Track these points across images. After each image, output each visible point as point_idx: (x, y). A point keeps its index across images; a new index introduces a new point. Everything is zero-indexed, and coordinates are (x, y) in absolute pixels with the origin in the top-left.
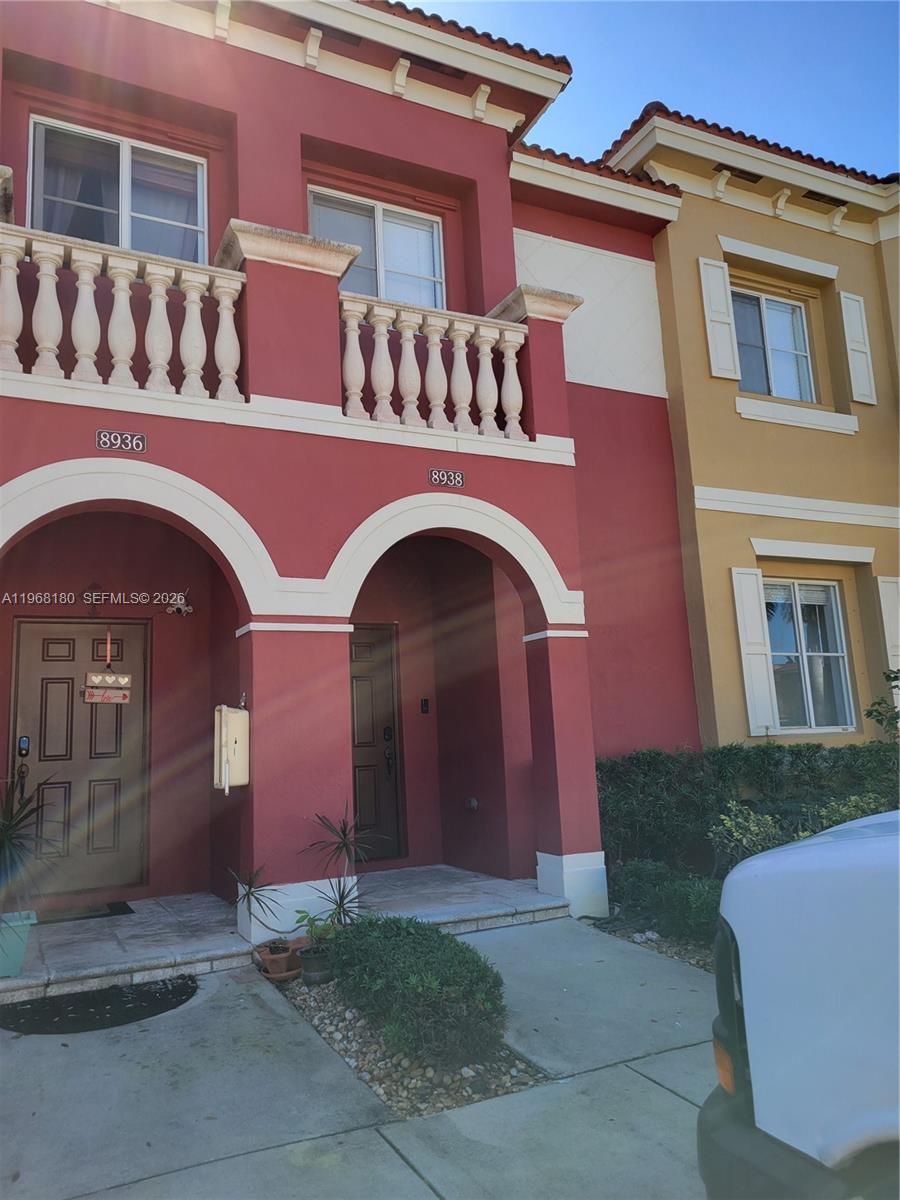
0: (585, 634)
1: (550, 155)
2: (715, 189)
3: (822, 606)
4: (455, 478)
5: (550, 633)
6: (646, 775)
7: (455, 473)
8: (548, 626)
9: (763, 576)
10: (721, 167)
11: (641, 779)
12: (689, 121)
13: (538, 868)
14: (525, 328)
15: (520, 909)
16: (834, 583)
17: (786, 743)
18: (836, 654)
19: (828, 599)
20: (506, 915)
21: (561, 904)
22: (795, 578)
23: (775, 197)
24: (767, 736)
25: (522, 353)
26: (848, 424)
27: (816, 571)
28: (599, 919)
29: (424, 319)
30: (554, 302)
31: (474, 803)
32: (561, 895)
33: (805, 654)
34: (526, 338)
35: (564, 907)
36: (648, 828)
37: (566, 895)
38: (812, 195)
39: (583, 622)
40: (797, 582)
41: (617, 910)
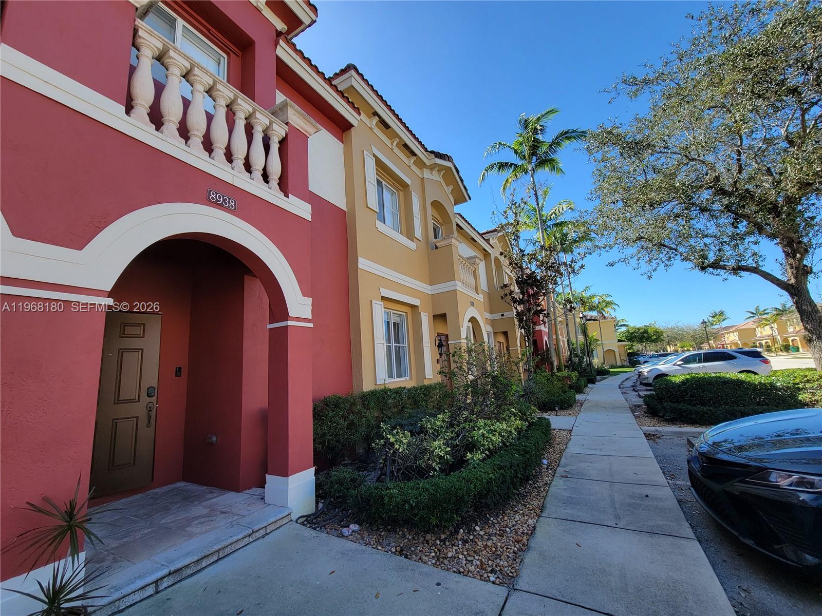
0: (311, 325)
1: (300, 53)
2: (371, 123)
3: (398, 324)
4: (229, 202)
5: (290, 323)
6: (333, 411)
7: (229, 199)
8: (289, 318)
9: (384, 308)
10: (376, 114)
11: (330, 414)
12: (366, 81)
13: (266, 485)
14: (287, 128)
15: (256, 528)
16: (404, 314)
17: (392, 387)
18: (403, 345)
19: (401, 320)
20: (245, 537)
21: (286, 514)
22: (392, 309)
23: (393, 140)
24: (385, 384)
25: (283, 142)
26: (412, 245)
27: (399, 307)
28: (308, 516)
29: (215, 82)
30: (306, 122)
31: (214, 439)
32: (285, 507)
33: (394, 345)
34: (287, 135)
35: (289, 515)
36: (332, 442)
37: (289, 505)
38: (406, 146)
39: (311, 318)
40: (392, 311)
41: (321, 505)
